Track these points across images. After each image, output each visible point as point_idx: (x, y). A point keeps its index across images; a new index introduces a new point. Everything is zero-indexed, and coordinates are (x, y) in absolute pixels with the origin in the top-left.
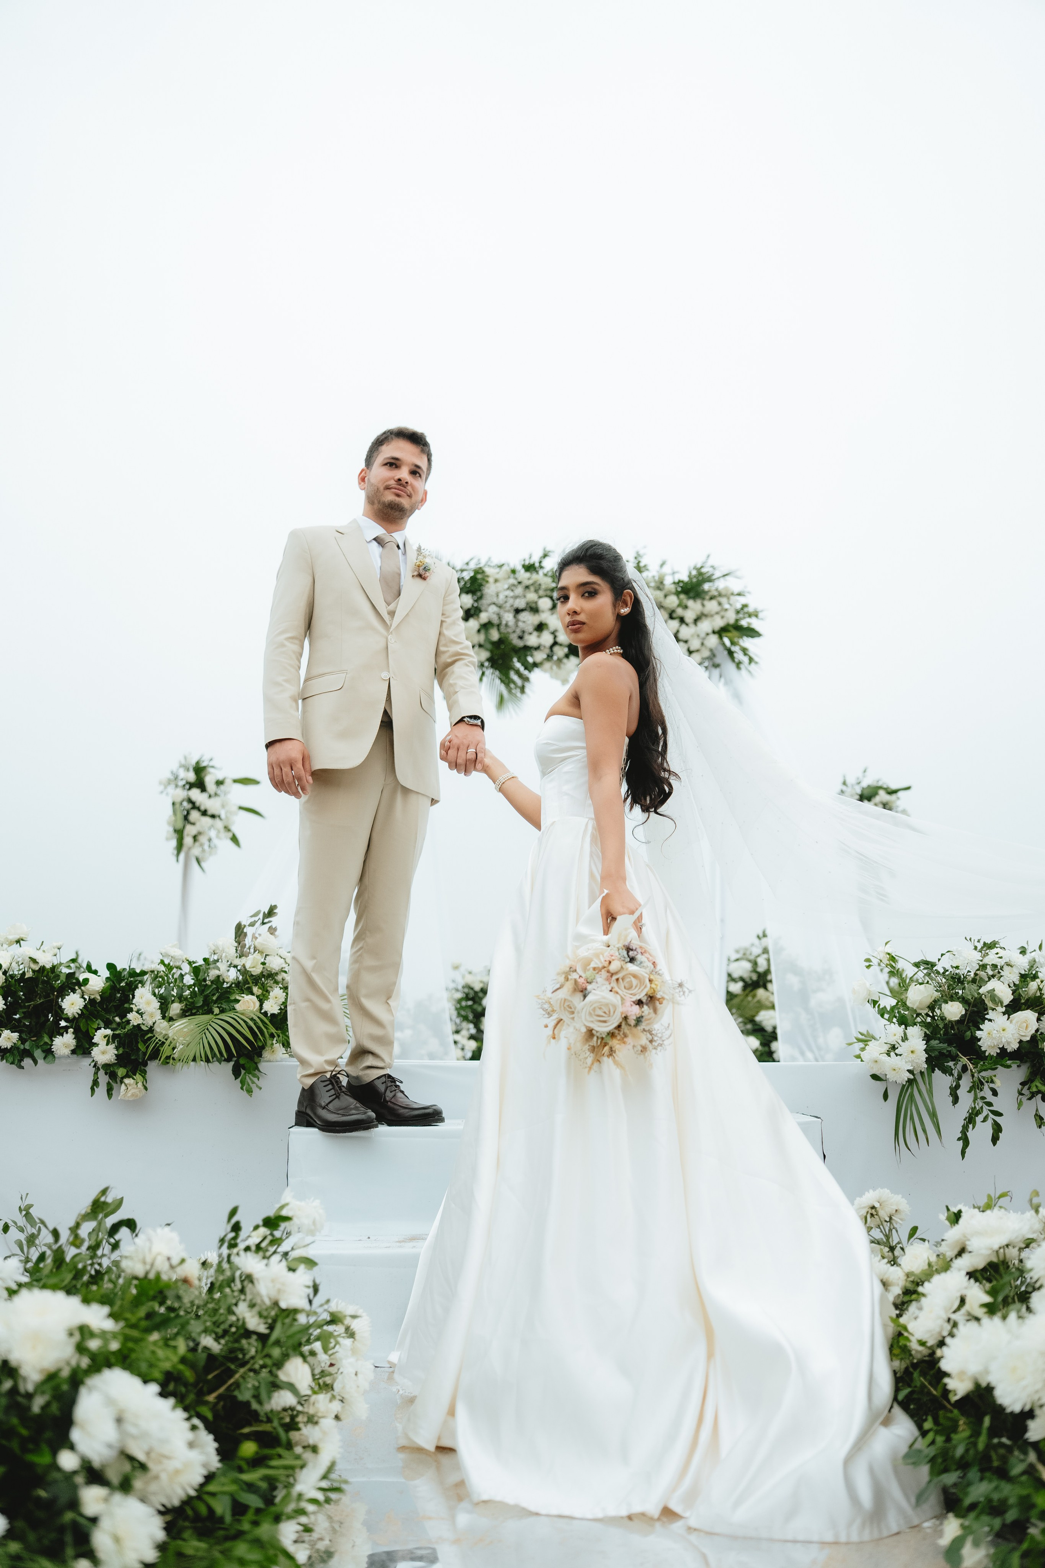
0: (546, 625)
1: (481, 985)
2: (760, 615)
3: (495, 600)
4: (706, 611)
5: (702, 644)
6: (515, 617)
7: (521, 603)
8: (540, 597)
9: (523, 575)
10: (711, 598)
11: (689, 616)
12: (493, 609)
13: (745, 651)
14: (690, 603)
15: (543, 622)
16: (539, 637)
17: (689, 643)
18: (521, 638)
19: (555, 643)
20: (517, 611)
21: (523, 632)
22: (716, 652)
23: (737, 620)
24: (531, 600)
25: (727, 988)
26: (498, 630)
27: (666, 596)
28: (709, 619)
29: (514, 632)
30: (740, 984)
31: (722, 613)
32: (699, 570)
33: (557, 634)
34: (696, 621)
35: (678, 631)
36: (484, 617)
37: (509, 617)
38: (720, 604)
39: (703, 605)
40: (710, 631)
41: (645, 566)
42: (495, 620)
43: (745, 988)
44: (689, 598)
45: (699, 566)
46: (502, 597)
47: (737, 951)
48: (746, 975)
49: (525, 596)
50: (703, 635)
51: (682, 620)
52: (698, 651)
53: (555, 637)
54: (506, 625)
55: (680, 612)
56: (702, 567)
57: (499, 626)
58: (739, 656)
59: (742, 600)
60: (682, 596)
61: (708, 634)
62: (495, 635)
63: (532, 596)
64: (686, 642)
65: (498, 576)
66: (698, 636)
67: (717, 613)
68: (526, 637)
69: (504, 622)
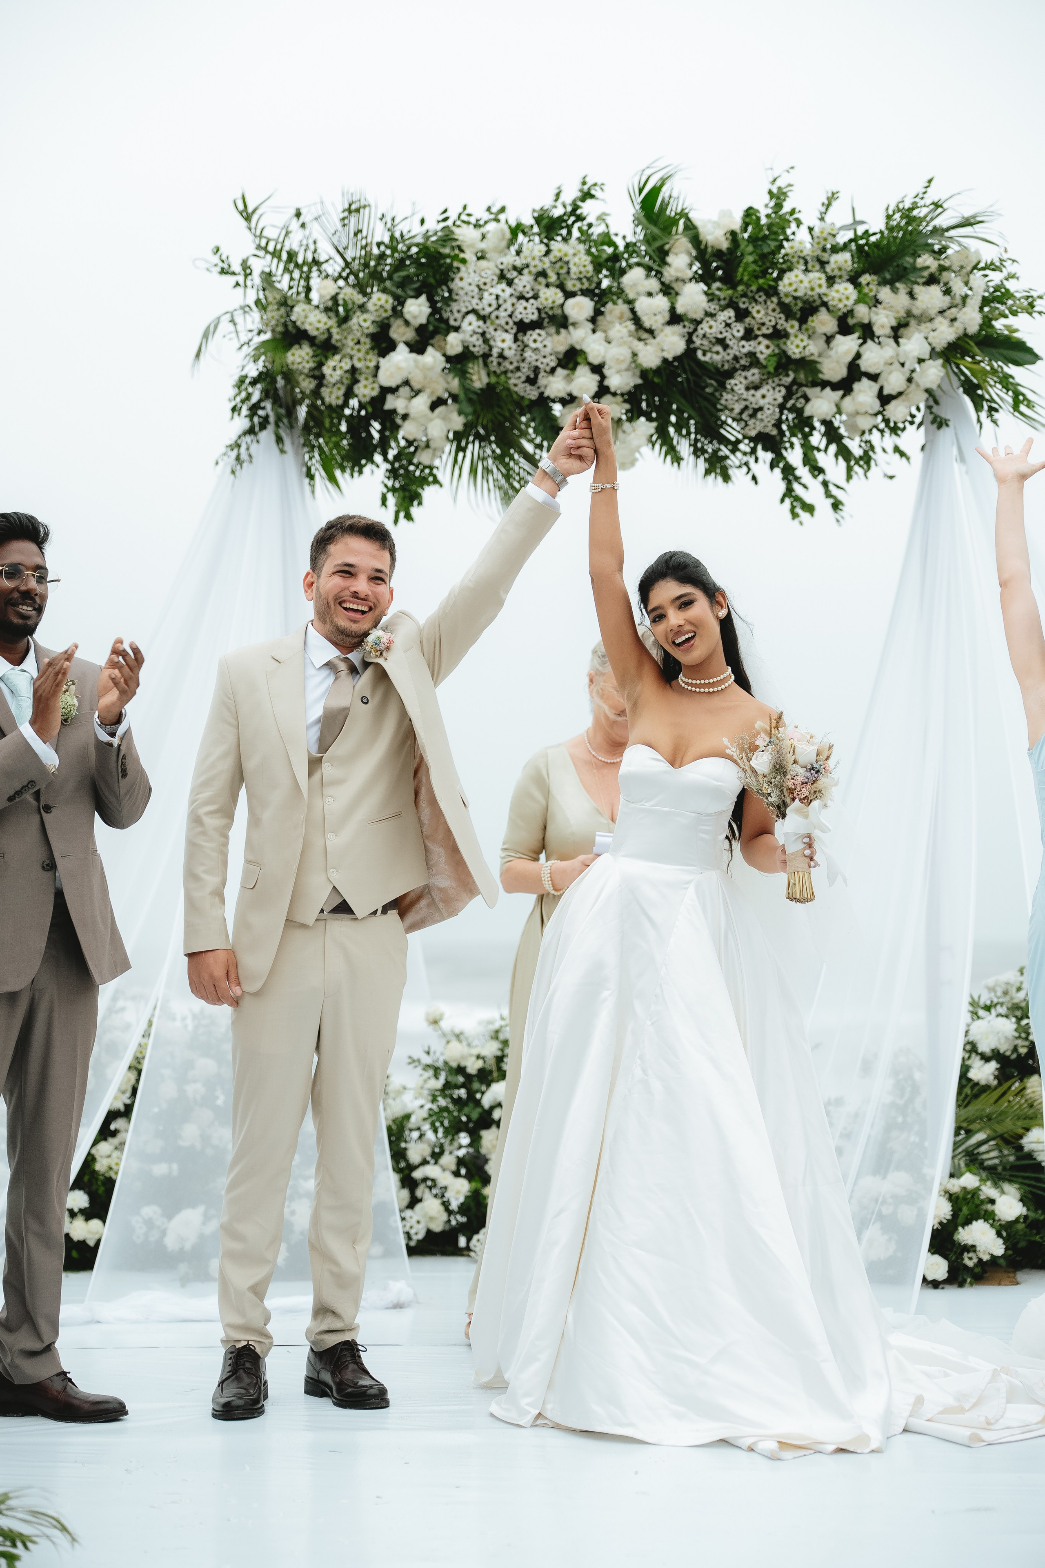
0: (582, 352)
1: (480, 1064)
2: (1040, 305)
3: (474, 303)
4: (918, 307)
5: (910, 380)
6: (516, 340)
7: (528, 312)
8: (569, 295)
9: (533, 247)
10: (932, 280)
11: (883, 321)
12: (471, 324)
13: (1006, 382)
14: (885, 293)
15: (578, 347)
16: (569, 379)
17: (881, 380)
18: (532, 381)
19: (602, 391)
20: (523, 327)
21: (536, 370)
22: (938, 394)
23: (987, 322)
24: (549, 304)
25: (965, 1070)
26: (486, 365)
27: (831, 280)
28: (926, 327)
29: (518, 369)
30: (993, 1066)
31: (954, 310)
32: (907, 215)
33: (606, 371)
34: (897, 332)
35: (858, 356)
36: (454, 343)
37: (504, 342)
38: (947, 292)
39: (911, 295)
40: (925, 352)
41: (793, 212)
42: (478, 348)
43: (1003, 1076)
44: (883, 283)
45: (907, 205)
46: (488, 298)
47: (992, 989)
48: (1005, 1048)
49: (536, 297)
50: (911, 364)
51: (867, 332)
52: (900, 394)
53: (603, 377)
54: (501, 356)
55: (862, 312)
56: (914, 206)
57: (486, 356)
58: (996, 392)
59: (996, 277)
60: (865, 279)
61: (921, 361)
62: (479, 379)
63: (551, 296)
64: (874, 378)
65: (483, 245)
66: (903, 365)
67: (941, 312)
68: (542, 380)
69: (495, 352)
